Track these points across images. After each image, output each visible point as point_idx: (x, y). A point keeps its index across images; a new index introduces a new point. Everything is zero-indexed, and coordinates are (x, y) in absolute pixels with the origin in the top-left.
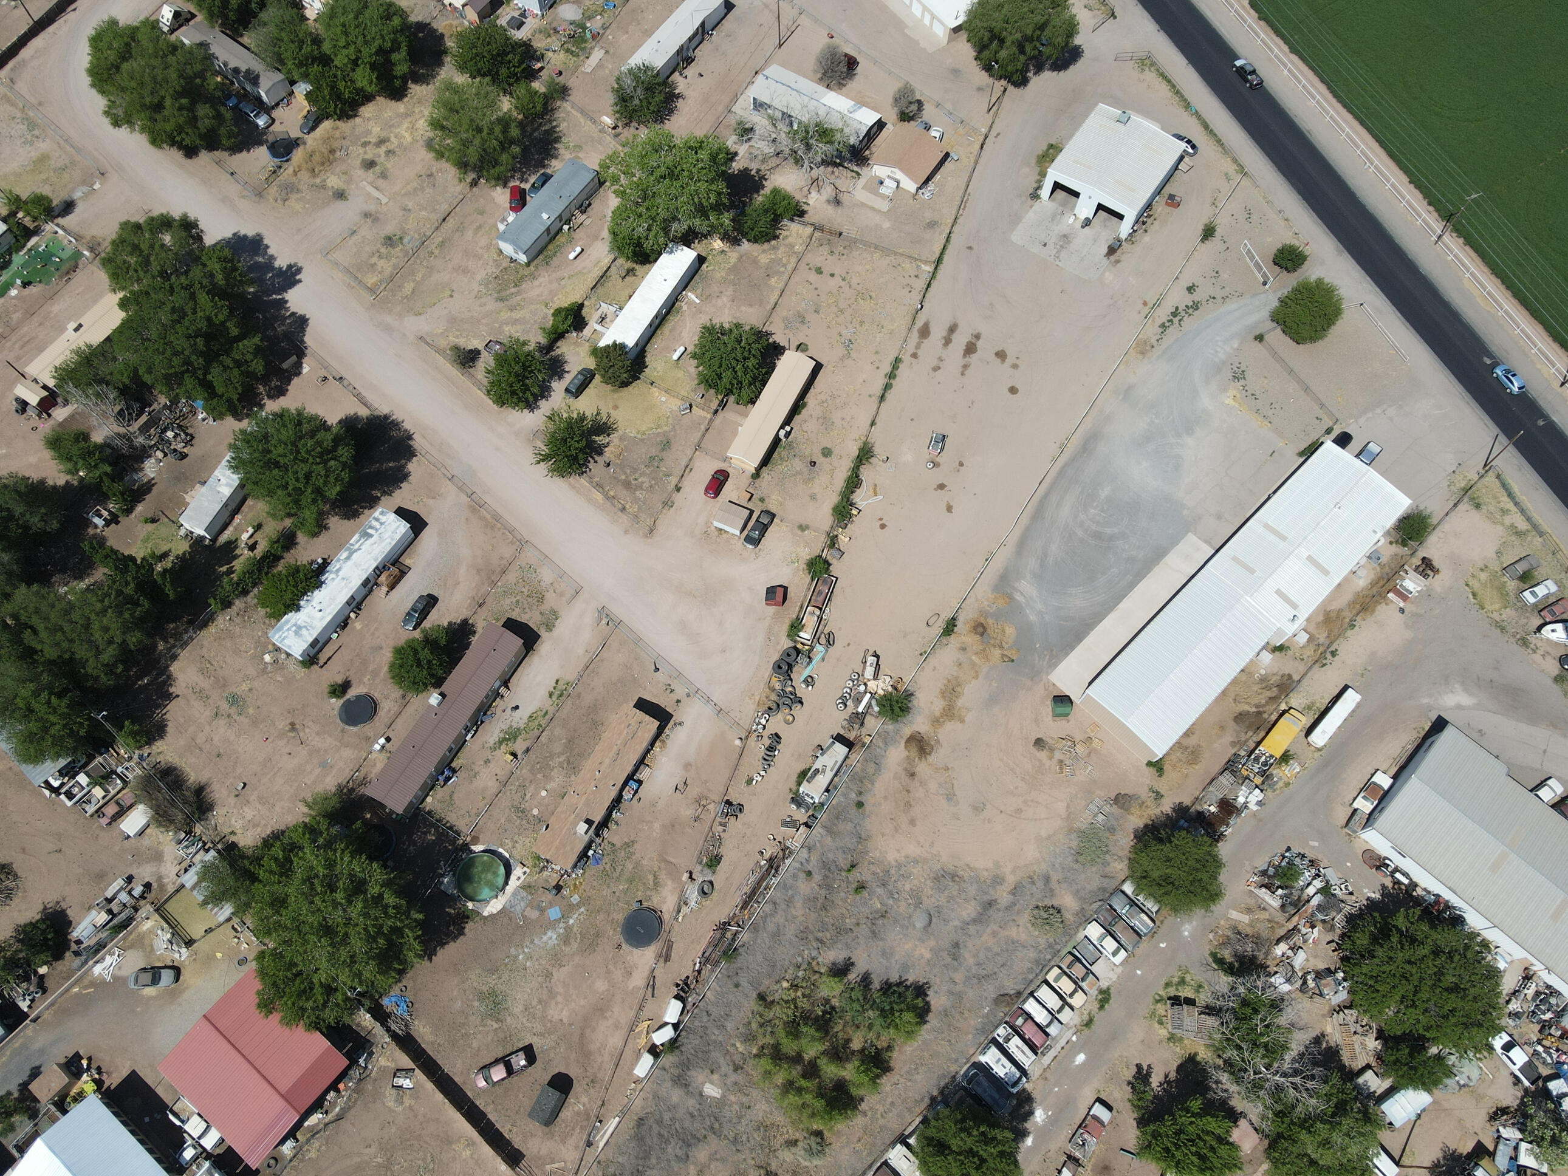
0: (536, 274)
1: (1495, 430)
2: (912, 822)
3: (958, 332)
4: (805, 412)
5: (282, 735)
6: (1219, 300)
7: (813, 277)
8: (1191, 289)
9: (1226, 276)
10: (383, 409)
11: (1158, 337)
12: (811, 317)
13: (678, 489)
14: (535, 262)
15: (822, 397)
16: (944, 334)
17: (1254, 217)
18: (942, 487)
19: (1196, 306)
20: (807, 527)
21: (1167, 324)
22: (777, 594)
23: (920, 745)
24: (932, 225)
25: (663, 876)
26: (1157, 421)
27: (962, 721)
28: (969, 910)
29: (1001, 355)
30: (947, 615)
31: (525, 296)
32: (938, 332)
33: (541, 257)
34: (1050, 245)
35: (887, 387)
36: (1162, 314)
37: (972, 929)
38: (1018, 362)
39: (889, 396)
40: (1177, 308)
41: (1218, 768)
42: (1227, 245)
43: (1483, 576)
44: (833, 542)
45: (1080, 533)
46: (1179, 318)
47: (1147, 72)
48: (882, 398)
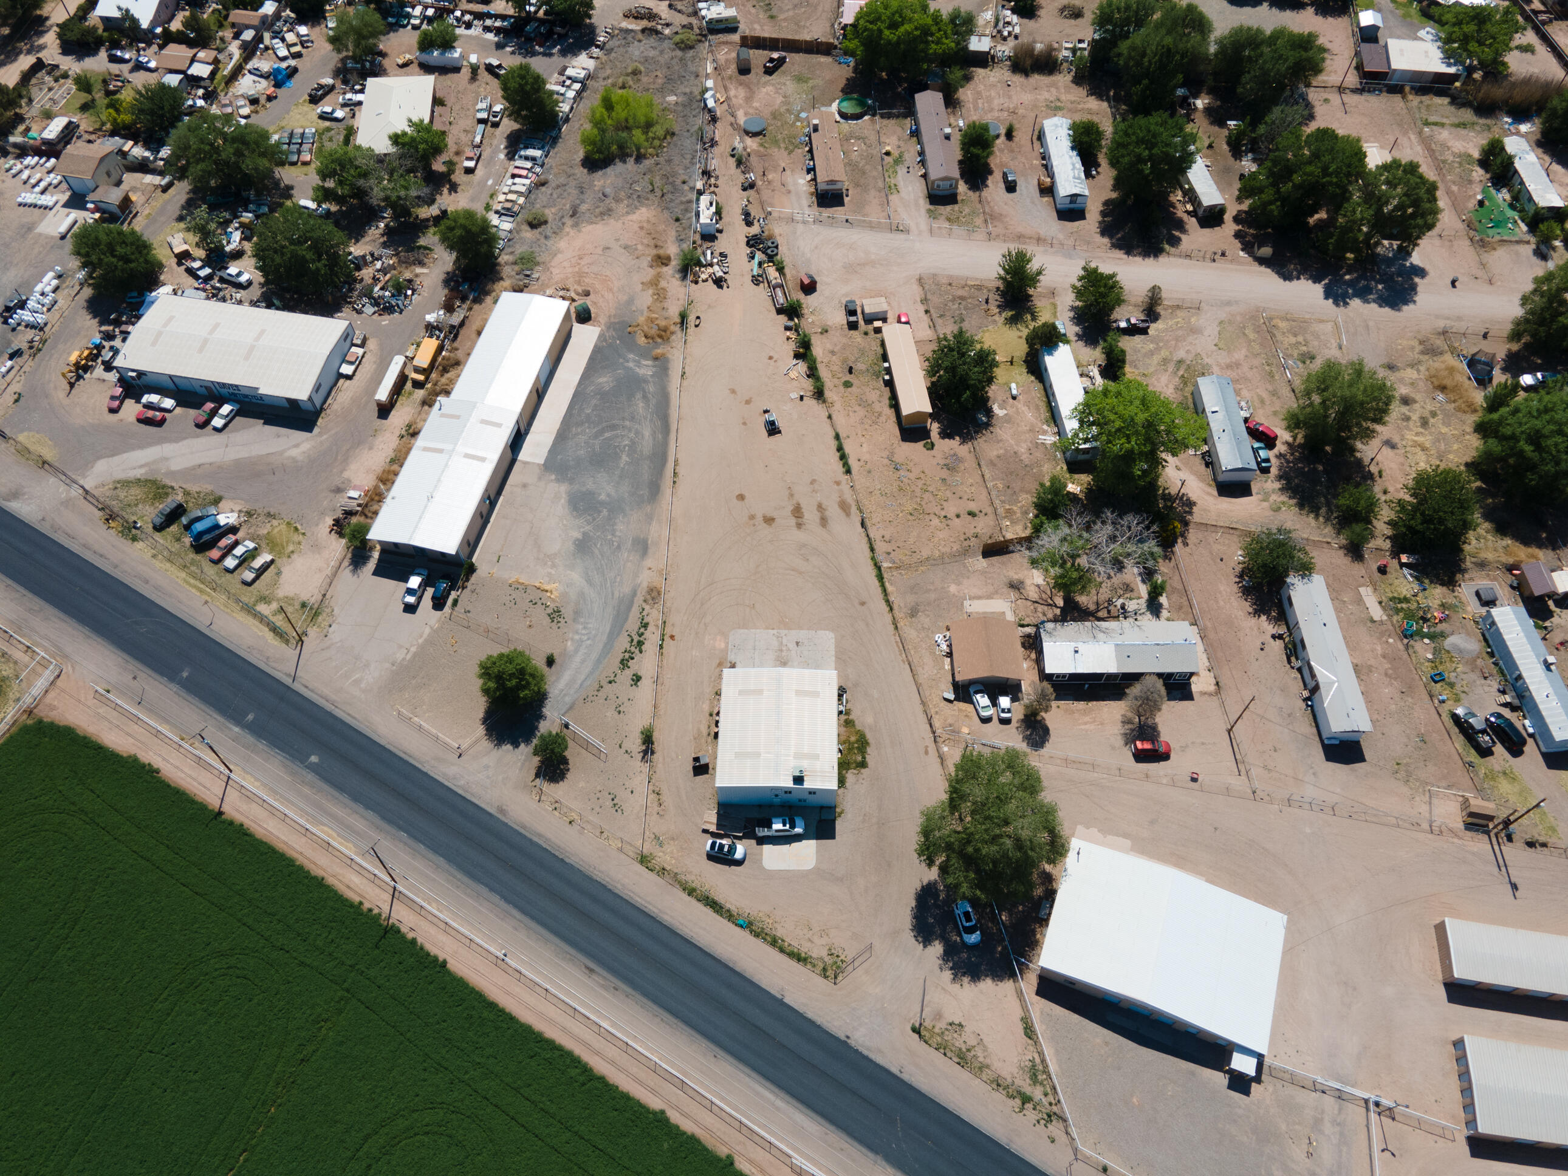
0: (1179, 392)
1: (296, 686)
2: (641, 228)
3: (818, 521)
4: (886, 401)
5: (1016, 108)
6: (604, 683)
7: (973, 506)
8: (637, 679)
9: (608, 715)
10: (1163, 259)
11: (645, 613)
12: (945, 473)
13: (927, 312)
14: (1190, 400)
15: (883, 419)
16: (828, 513)
17: (609, 803)
18: (748, 402)
19: (624, 663)
20: (821, 333)
21: (642, 630)
22: (809, 288)
23: (662, 260)
24: (913, 613)
25: (762, 149)
26: (609, 537)
27: (642, 283)
28: (583, 207)
29: (769, 520)
30: (691, 329)
31: (1168, 373)
32: (834, 511)
33: (1192, 406)
34: (792, 646)
35: (840, 449)
36: (652, 637)
37: (578, 202)
38: (752, 522)
39: (834, 444)
40: (641, 652)
41: (462, 332)
42: (623, 750)
43: (291, 548)
44: (796, 329)
45: (627, 423)
46: (635, 642)
47: (824, 953)
48: (837, 437)
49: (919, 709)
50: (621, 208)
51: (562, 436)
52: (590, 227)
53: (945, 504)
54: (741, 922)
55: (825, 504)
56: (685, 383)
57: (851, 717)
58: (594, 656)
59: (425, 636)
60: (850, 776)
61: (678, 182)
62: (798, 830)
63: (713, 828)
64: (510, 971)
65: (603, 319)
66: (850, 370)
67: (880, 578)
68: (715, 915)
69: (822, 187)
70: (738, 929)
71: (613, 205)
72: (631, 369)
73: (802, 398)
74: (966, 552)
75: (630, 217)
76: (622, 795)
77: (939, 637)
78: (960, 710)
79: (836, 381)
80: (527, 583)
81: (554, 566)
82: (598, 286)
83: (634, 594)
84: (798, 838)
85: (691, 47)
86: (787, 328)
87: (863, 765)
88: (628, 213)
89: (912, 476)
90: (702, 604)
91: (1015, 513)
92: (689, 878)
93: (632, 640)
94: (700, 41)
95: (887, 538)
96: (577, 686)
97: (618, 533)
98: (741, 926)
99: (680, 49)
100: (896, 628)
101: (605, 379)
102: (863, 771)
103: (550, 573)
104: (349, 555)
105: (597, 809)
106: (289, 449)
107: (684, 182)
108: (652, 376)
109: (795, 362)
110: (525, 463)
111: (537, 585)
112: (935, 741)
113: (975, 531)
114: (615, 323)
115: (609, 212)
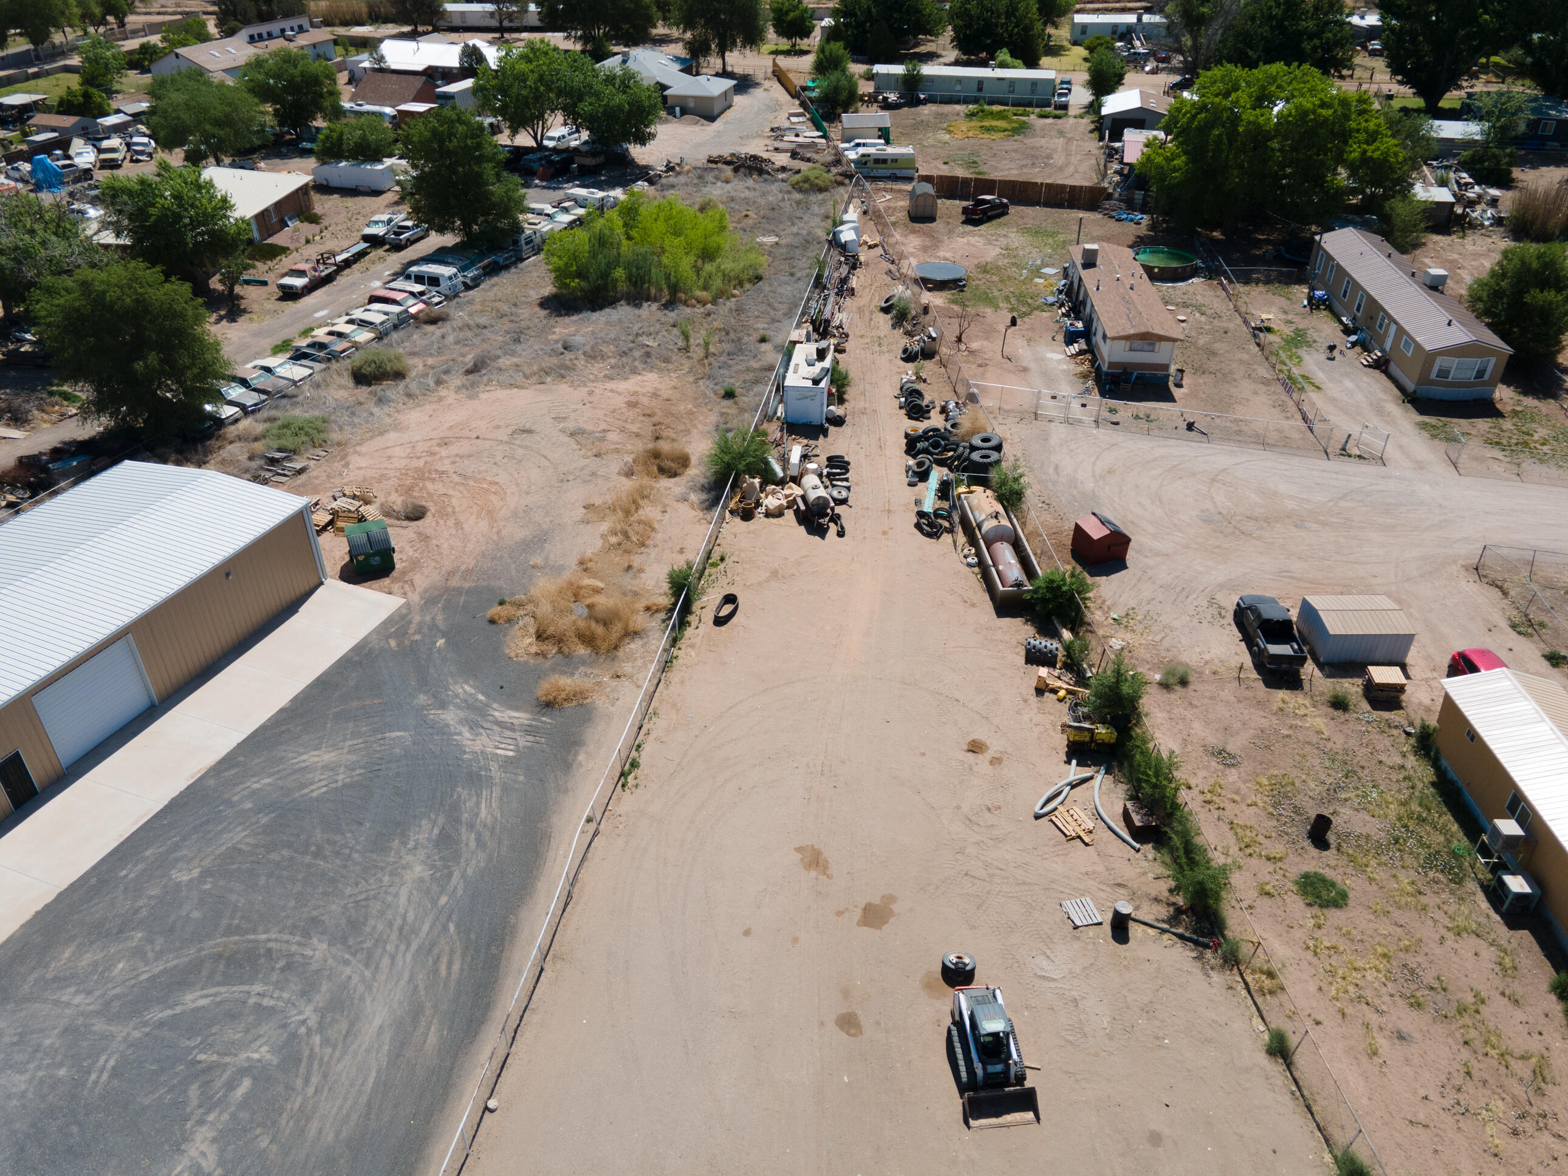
2: (633, 405)
13: (1552, 659)
18: (874, 916)
20: (1166, 685)
22: (1103, 554)
23: (662, 464)
25: (956, 306)
27: (587, 506)
28: (505, 361)
30: (698, 630)
37: (497, 353)
44: (1073, 664)
45: (316, 952)
50: (598, 368)
52: (502, 394)
56: (627, 802)
61: (750, 340)
65: (425, 578)
66: (1318, 832)
69: (1110, 353)
71: (581, 363)
72: (443, 730)
73: (1120, 927)
75: (611, 385)
79: (1266, 870)
82: (459, 499)
85: (821, 190)
86: (1035, 657)
88: (610, 378)
94: (841, 184)
99: (800, 191)
101: (328, 757)
107: (763, 340)
108: (507, 763)
109: (1075, 772)
114: (459, 591)
115: (562, 372)
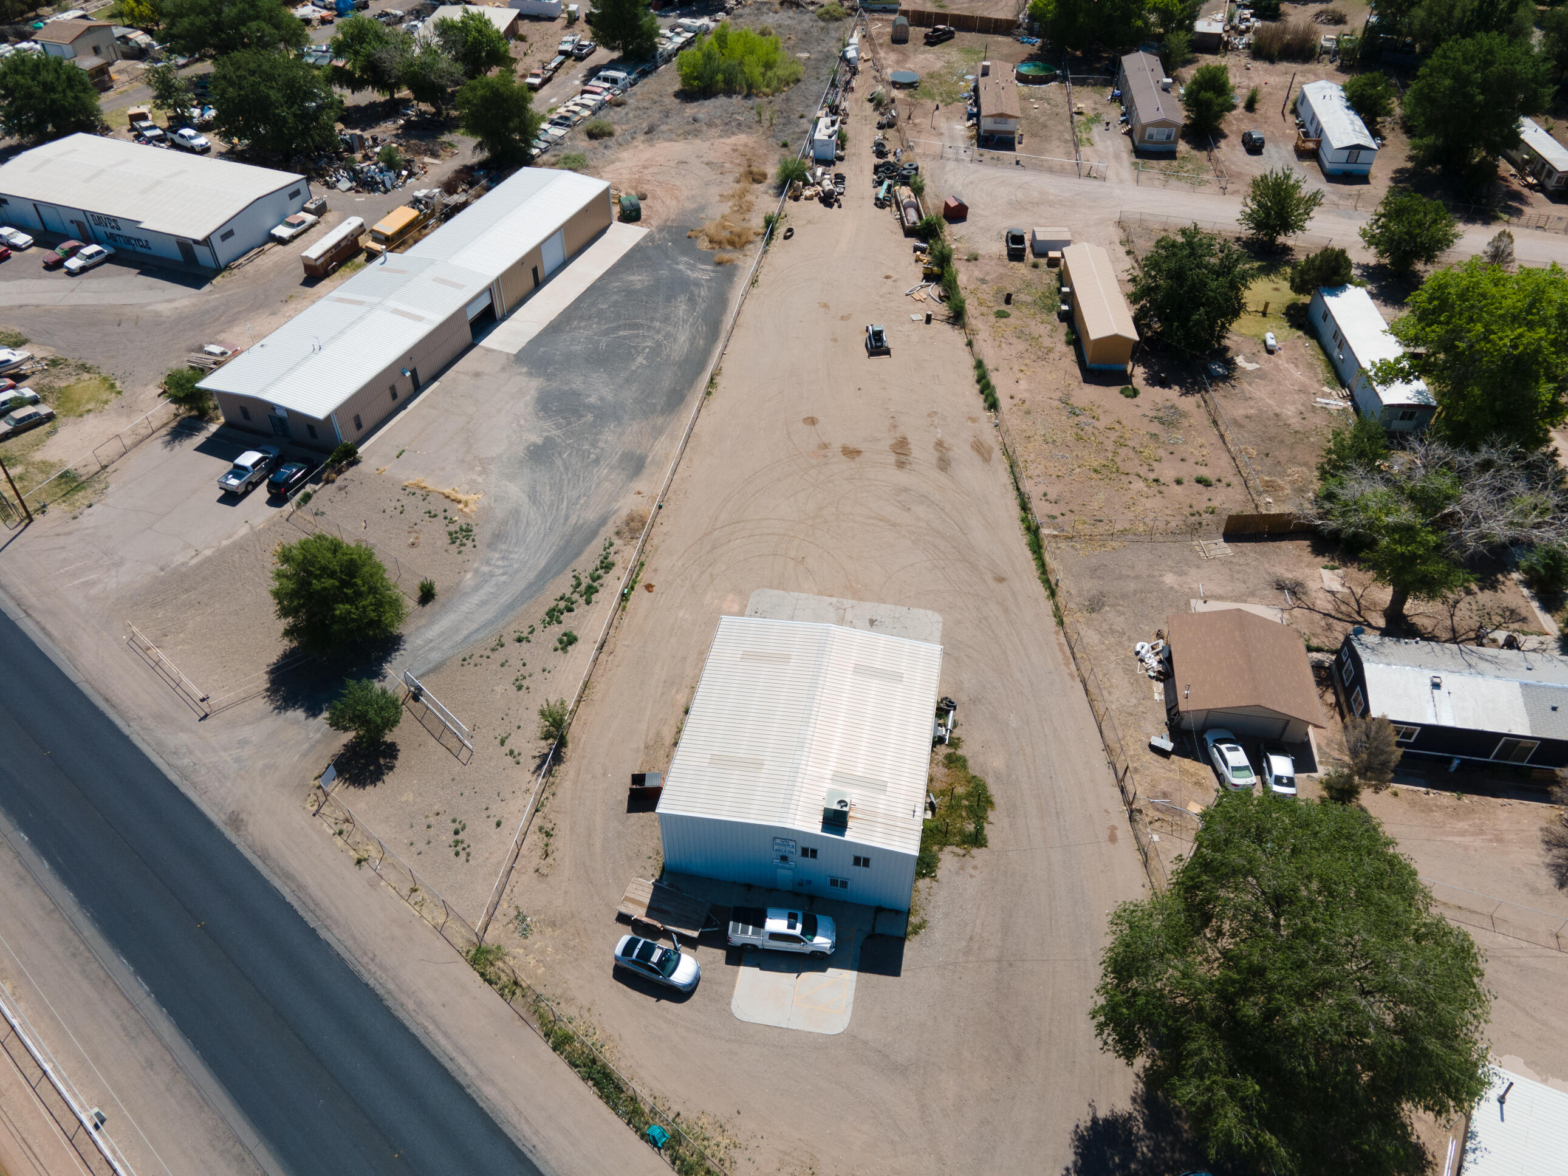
2: (735, 150)
3: (934, 462)
4: (1062, 337)
5: (1258, 87)
6: (508, 640)
7: (1204, 472)
8: (569, 640)
9: (499, 689)
11: (612, 550)
12: (1155, 427)
13: (1129, 253)
15: (1055, 355)
16: (952, 455)
17: (450, 838)
18: (843, 319)
19: (553, 616)
20: (968, 260)
21: (600, 572)
22: (956, 215)
23: (754, 178)
24: (1094, 605)
25: (910, 98)
26: (586, 447)
27: (721, 195)
28: (664, 128)
29: (851, 453)
30: (778, 240)
32: (962, 453)
35: (982, 379)
36: (614, 584)
37: (658, 123)
38: (823, 452)
39: (972, 375)
42: (506, 749)
43: (90, 406)
44: (931, 252)
45: (657, 324)
46: (583, 587)
48: (979, 365)
49: (1100, 759)
50: (713, 132)
51: (554, 328)
52: (666, 144)
53: (1155, 465)
54: (655, 1131)
55: (948, 441)
56: (755, 291)
57: (959, 752)
58: (505, 598)
59: (236, 537)
60: (948, 859)
61: (794, 117)
62: (822, 942)
63: (639, 913)
64: (95, 1161)
65: (655, 222)
66: (1008, 300)
67: (1037, 547)
68: (601, 1104)
69: (987, 124)
70: (645, 1148)
71: (705, 128)
72: (680, 271)
73: (929, 319)
74: (1195, 529)
75: (722, 140)
76: (478, 827)
77: (1143, 647)
78: (1184, 772)
79: (984, 309)
80: (431, 487)
81: (484, 472)
82: (659, 192)
83: (603, 522)
84: (817, 962)
85: (837, 19)
86: (916, 249)
87: (977, 840)
88: (721, 137)
89: (1101, 425)
90: (714, 548)
91: (1282, 489)
92: (566, 1010)
93: (579, 585)
94: (850, 15)
95: (1052, 496)
96: (459, 638)
97: (600, 444)
98: (653, 1142)
99: (824, 20)
100: (1061, 623)
101: (639, 278)
102: (975, 851)
103: (474, 481)
104: (174, 424)
105: (421, 846)
106: (156, 303)
107: (802, 117)
108: (708, 280)
109: (924, 283)
110: (489, 350)
111: (447, 491)
112: (1131, 819)
113: (1210, 504)
114: (672, 227)
115: (696, 133)
